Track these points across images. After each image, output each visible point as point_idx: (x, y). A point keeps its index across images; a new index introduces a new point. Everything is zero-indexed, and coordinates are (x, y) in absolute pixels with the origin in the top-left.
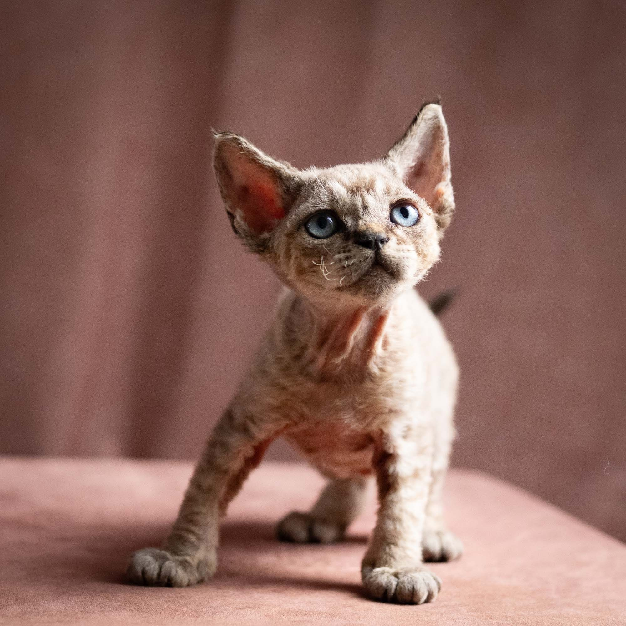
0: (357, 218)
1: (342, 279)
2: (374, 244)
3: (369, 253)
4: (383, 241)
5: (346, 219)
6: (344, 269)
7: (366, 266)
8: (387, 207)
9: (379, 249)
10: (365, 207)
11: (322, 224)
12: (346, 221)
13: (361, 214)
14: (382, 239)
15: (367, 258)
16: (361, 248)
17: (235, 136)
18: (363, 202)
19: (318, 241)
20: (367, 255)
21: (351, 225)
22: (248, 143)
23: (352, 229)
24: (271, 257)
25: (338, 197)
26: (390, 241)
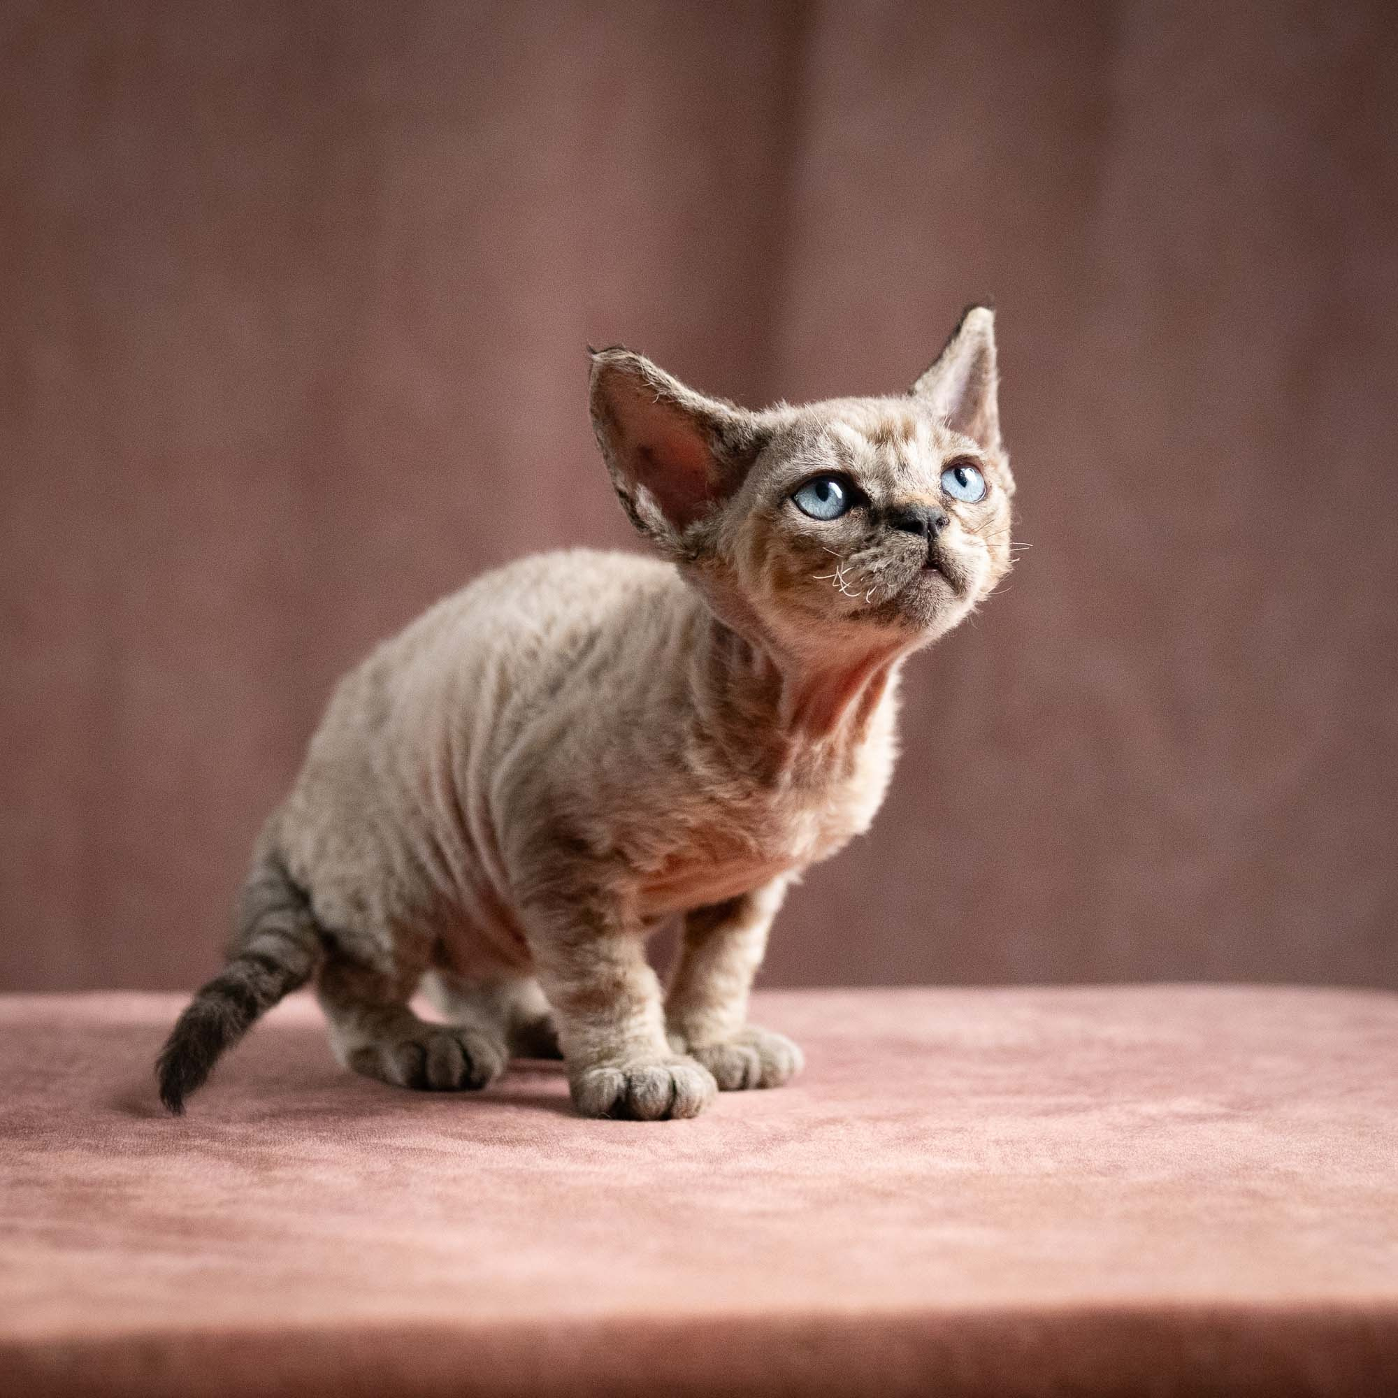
0: (888, 482)
1: (869, 594)
2: (926, 526)
3: (917, 542)
4: (941, 523)
5: (869, 486)
6: (872, 577)
7: (914, 566)
8: (938, 469)
9: (935, 536)
10: (903, 466)
11: (823, 494)
12: (869, 490)
13: (896, 477)
14: (940, 519)
15: (913, 553)
16: (902, 534)
17: (632, 355)
18: (899, 458)
19: (822, 524)
20: (914, 547)
21: (879, 498)
22: (654, 367)
23: (882, 505)
24: (711, 566)
25: (852, 449)
26: (950, 524)
